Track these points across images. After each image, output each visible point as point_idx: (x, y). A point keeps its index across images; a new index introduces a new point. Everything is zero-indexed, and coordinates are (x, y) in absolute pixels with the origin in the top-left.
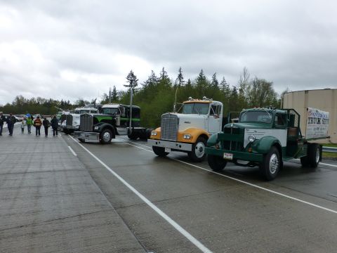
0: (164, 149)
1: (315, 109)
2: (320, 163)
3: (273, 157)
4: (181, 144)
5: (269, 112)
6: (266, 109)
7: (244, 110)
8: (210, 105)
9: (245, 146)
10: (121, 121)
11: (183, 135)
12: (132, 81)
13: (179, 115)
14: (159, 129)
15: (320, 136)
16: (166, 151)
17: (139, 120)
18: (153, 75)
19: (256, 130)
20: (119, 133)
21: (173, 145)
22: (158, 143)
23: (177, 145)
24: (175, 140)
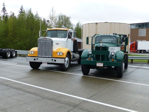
4: (55, 59)
8: (68, 31)
11: (57, 53)
13: (53, 39)
21: (49, 60)
22: (36, 59)
23: (52, 60)
24: (51, 57)
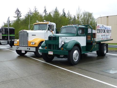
0: (21, 51)
1: (102, 25)
2: (107, 53)
3: (76, 52)
4: (30, 48)
5: (75, 27)
6: (74, 26)
7: (63, 27)
8: (48, 25)
9: (60, 47)
10: (3, 37)
11: (31, 42)
12: (18, 14)
14: (18, 40)
15: (105, 39)
16: (22, 52)
17: (14, 35)
18: (30, 11)
19: (66, 37)
20: (2, 43)
21: (26, 49)
22: (18, 48)
23: (28, 48)
24: (27, 46)
